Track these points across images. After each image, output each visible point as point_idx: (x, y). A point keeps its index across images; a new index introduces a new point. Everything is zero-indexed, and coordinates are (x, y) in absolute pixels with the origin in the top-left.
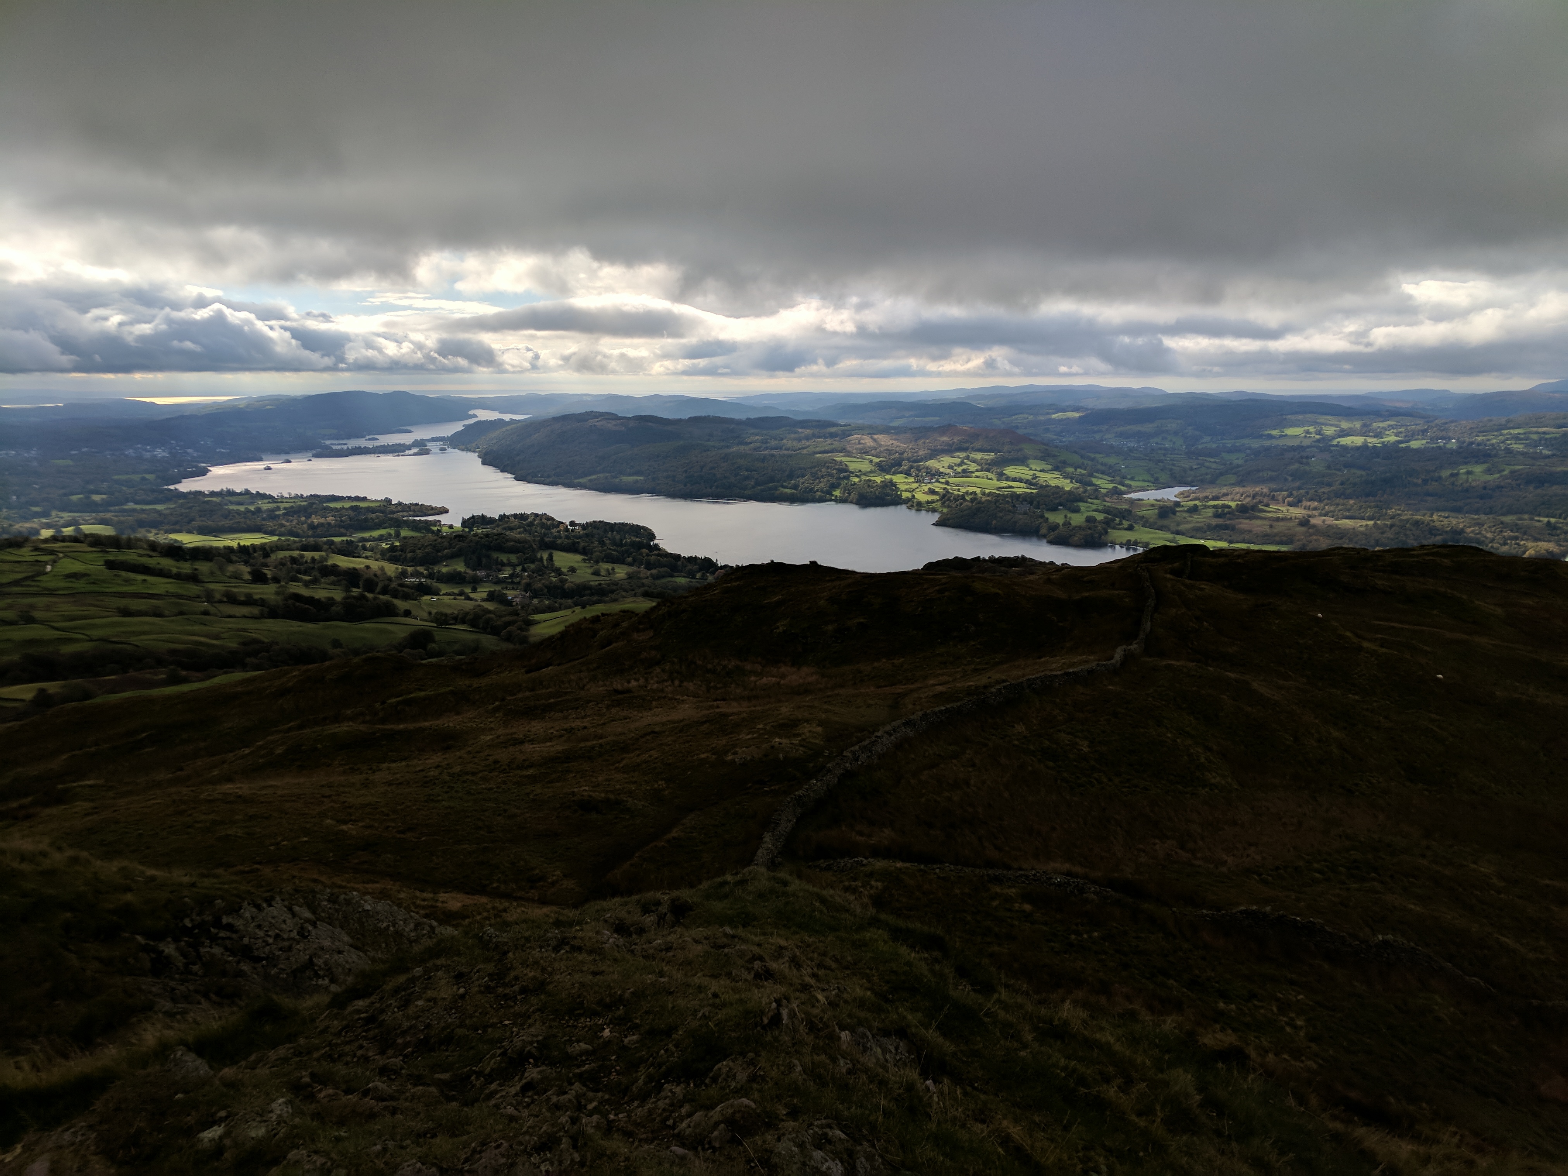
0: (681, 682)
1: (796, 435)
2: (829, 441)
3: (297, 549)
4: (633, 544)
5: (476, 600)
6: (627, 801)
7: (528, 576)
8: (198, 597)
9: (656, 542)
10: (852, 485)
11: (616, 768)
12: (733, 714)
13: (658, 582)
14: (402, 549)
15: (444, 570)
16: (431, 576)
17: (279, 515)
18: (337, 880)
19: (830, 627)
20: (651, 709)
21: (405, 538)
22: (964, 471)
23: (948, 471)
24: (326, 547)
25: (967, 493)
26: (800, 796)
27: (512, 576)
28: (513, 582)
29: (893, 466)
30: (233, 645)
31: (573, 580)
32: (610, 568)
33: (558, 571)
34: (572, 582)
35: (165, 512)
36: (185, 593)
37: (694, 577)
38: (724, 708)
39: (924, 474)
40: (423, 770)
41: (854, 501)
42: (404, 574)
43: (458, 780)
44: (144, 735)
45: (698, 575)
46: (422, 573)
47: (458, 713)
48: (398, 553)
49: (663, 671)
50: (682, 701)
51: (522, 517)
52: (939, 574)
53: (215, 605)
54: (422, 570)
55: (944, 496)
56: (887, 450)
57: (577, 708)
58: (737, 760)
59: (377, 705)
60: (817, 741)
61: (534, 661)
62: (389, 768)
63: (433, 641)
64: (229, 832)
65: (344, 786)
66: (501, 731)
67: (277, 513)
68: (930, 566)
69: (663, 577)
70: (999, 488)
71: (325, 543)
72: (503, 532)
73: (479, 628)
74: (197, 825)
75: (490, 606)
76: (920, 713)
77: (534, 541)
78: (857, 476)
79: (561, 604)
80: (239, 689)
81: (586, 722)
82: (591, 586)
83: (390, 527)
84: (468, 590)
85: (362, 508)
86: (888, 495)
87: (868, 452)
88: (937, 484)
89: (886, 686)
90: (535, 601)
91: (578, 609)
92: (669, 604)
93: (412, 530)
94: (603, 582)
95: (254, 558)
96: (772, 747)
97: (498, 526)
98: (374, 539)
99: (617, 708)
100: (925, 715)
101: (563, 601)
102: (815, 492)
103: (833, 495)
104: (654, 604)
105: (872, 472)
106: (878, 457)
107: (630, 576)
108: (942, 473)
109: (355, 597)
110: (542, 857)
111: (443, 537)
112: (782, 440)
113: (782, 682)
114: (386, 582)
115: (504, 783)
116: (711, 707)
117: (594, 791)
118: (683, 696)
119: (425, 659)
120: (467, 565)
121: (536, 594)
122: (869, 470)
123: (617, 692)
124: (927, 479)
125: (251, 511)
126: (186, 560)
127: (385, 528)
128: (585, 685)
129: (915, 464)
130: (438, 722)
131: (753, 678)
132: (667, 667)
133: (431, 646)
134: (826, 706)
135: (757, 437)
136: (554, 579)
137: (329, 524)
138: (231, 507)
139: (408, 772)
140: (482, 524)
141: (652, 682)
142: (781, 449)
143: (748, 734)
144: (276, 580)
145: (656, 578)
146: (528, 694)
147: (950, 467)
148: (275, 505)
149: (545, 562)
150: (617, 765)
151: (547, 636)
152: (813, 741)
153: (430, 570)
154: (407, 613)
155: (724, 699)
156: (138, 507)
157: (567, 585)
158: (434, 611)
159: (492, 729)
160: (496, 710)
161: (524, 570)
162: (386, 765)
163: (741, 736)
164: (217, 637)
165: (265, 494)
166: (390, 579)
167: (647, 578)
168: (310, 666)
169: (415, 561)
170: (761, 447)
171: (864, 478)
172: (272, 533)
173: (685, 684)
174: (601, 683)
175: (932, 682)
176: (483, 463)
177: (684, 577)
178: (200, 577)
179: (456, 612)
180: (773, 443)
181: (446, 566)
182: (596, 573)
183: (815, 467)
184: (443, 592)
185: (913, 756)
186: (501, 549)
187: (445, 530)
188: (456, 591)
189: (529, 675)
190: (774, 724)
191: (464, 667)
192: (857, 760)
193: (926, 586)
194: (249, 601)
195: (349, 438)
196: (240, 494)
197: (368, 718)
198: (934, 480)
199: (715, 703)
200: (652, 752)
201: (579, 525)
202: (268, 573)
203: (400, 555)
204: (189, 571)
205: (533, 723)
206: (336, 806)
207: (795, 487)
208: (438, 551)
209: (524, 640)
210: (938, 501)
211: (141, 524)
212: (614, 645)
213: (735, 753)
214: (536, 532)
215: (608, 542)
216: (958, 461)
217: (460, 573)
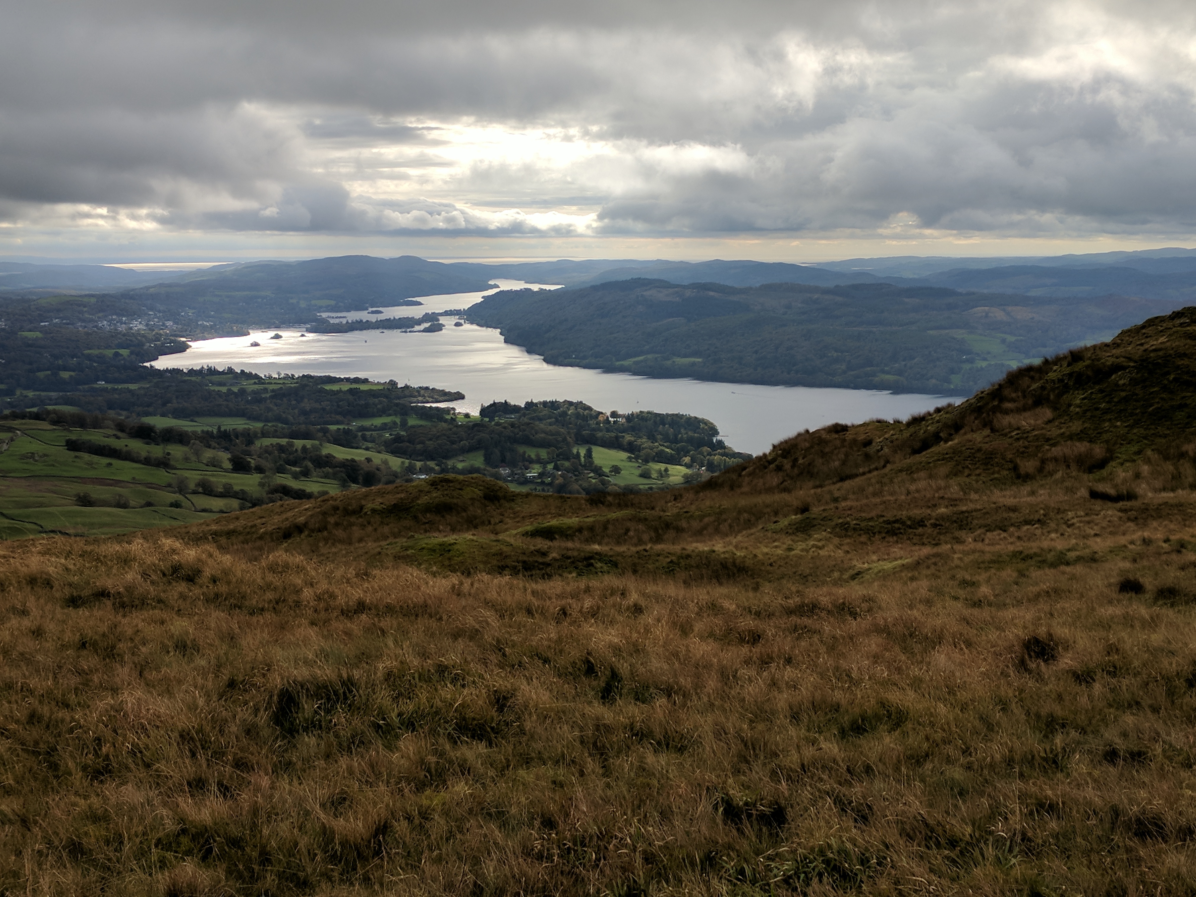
1: (902, 307)
2: (946, 314)
3: (285, 437)
4: (690, 440)
7: (561, 476)
8: (170, 486)
9: (719, 438)
14: (409, 440)
15: (460, 466)
17: (265, 399)
21: (413, 427)
24: (320, 434)
28: (543, 482)
31: (617, 482)
32: (663, 469)
33: (598, 471)
34: (615, 485)
35: (138, 392)
42: (411, 469)
46: (434, 469)
48: (405, 445)
51: (553, 405)
54: (434, 466)
56: (1026, 326)
67: (263, 396)
71: (319, 431)
72: (531, 422)
77: (568, 433)
83: (396, 415)
85: (362, 392)
93: (421, 418)
95: (236, 444)
98: (376, 429)
105: (1005, 353)
106: (1011, 334)
111: (457, 426)
112: (883, 311)
114: (391, 478)
120: (487, 461)
122: (1001, 351)
125: (234, 393)
127: (390, 415)
136: (594, 481)
137: (324, 409)
138: (212, 389)
140: (505, 413)
142: (882, 323)
144: (260, 470)
148: (261, 387)
149: (583, 459)
153: (443, 466)
156: (109, 386)
157: (609, 489)
161: (556, 468)
165: (250, 373)
166: (394, 476)
169: (425, 455)
170: (854, 321)
172: (256, 419)
176: (507, 342)
178: (174, 463)
181: (463, 460)
182: (645, 475)
183: (928, 347)
186: (528, 442)
187: (460, 419)
195: (349, 311)
196: (223, 373)
201: (622, 416)
203: (408, 447)
207: (902, 372)
208: (453, 443)
211: (111, 405)
214: (570, 423)
217: (478, 469)
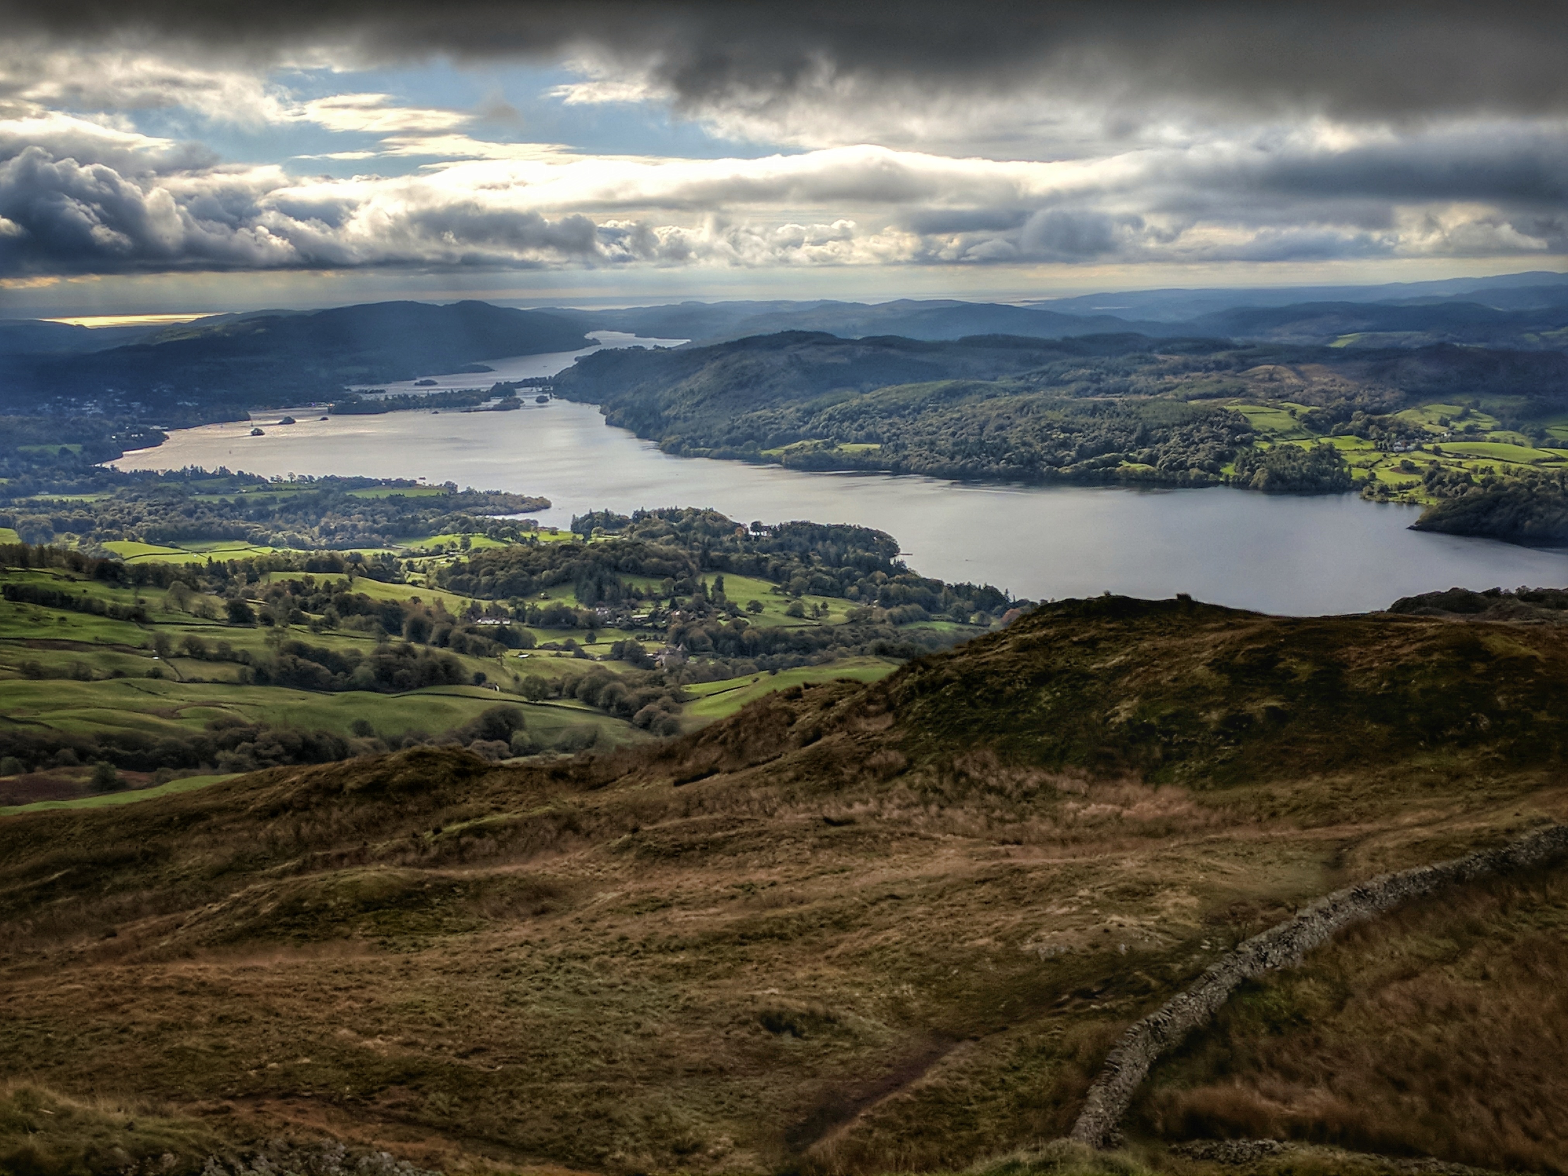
0: (942, 808)
1: (1153, 367)
2: (1215, 376)
3: (302, 569)
4: (858, 563)
5: (593, 659)
6: (846, 1018)
7: (681, 617)
8: (145, 647)
9: (899, 558)
10: (1256, 455)
11: (828, 958)
12: (1035, 868)
13: (902, 629)
14: (474, 569)
15: (542, 605)
16: (519, 615)
18: (357, 1133)
19: (1215, 715)
20: (887, 856)
21: (478, 550)
22: (1470, 430)
23: (1439, 429)
24: (349, 565)
25: (1475, 470)
26: (1157, 1023)
27: (653, 617)
28: (655, 627)
29: (1335, 420)
30: (197, 729)
31: (756, 624)
32: (819, 604)
33: (732, 610)
34: (754, 628)
35: (95, 506)
36: (123, 640)
37: (965, 621)
38: (1020, 858)
39: (1394, 435)
40: (500, 950)
41: (1261, 485)
42: (475, 612)
43: (559, 968)
44: (56, 875)
45: (973, 619)
46: (506, 611)
47: (562, 852)
48: (466, 576)
49: (910, 786)
50: (944, 842)
51: (672, 515)
52: (1422, 621)
53: (170, 660)
54: (506, 606)
55: (1431, 475)
56: (1324, 391)
57: (762, 848)
58: (1041, 951)
59: (428, 835)
60: (1189, 923)
61: (688, 765)
62: (444, 945)
63: (522, 728)
64: (186, 1044)
65: (370, 972)
66: (631, 886)
67: (271, 508)
68: (1404, 606)
69: (911, 620)
70: (1536, 462)
71: (348, 559)
72: (641, 540)
73: (596, 706)
74: (136, 1029)
75: (615, 668)
76: (1384, 878)
77: (692, 556)
78: (1267, 439)
79: (735, 667)
80: (208, 802)
81: (775, 874)
82: (787, 634)
83: (454, 533)
84: (580, 641)
85: (408, 499)
86: (1324, 473)
87: (1287, 396)
88: (1418, 454)
89: (1315, 826)
90: (692, 660)
91: (763, 676)
92: (921, 668)
93: (491, 537)
94: (806, 629)
95: (234, 583)
96: (1106, 931)
97: (632, 530)
98: (427, 553)
99: (829, 852)
100: (1394, 881)
101: (738, 661)
102: (1187, 469)
103: (1221, 474)
104: (895, 668)
105: (1295, 431)
106: (1303, 403)
107: (854, 619)
108: (1428, 433)
109: (393, 651)
110: (697, 1110)
111: (539, 549)
112: (1128, 374)
113: (1126, 813)
114: (447, 626)
115: (636, 975)
116: (994, 855)
117: (789, 997)
118: (945, 835)
119: (508, 758)
120: (579, 598)
121: (693, 648)
122: (1289, 427)
123: (829, 822)
124: (1398, 445)
125: (229, 505)
126: (127, 587)
127: (446, 533)
128: (775, 809)
129: (1378, 417)
130: (526, 867)
131: (1071, 805)
132: (918, 779)
133: (518, 736)
134: (1204, 860)
135: (1082, 371)
136: (724, 623)
137: (354, 527)
138: (199, 498)
139: (475, 952)
140: (605, 528)
141: (891, 806)
142: (1126, 391)
143: (1062, 906)
144: (267, 620)
145: (899, 621)
146: (677, 821)
147: (1444, 423)
148: (268, 494)
149: (710, 593)
150: (829, 952)
151: (712, 721)
152: (1180, 921)
153: (519, 606)
154: (480, 679)
155: (1018, 842)
156: (55, 498)
157: (746, 633)
158: (523, 676)
159: (617, 880)
160: (625, 847)
161: (674, 606)
162: (440, 938)
163: (1048, 910)
164: (173, 714)
165: (252, 476)
166: (452, 621)
167: (884, 621)
168: (321, 767)
169: (494, 590)
170: (1088, 388)
171: (1279, 443)
172: (262, 542)
173: (948, 812)
174: (802, 806)
175: (1408, 820)
176: (609, 423)
177: (948, 620)
178: (150, 615)
179: (559, 678)
180: (1113, 381)
181: (546, 598)
182: (796, 613)
183: (1188, 424)
184: (540, 643)
185: (1369, 957)
186: (637, 571)
187: (544, 539)
188: (560, 642)
189: (681, 788)
190: (1111, 889)
191: (571, 772)
192: (1264, 960)
193: (1396, 642)
194: (225, 656)
195: (388, 382)
196: (213, 476)
197: (411, 857)
198: (1412, 447)
199: (1002, 848)
200: (890, 932)
201: (768, 529)
202: (255, 607)
203: (470, 580)
204: (131, 605)
205: (687, 874)
206: (357, 1006)
207: (1151, 460)
208: (533, 573)
209: (670, 729)
210: (1419, 484)
211: (60, 526)
212: (825, 739)
213: (1038, 940)
214: (696, 540)
215: (817, 558)
216: (1458, 410)
217: (567, 611)
